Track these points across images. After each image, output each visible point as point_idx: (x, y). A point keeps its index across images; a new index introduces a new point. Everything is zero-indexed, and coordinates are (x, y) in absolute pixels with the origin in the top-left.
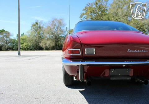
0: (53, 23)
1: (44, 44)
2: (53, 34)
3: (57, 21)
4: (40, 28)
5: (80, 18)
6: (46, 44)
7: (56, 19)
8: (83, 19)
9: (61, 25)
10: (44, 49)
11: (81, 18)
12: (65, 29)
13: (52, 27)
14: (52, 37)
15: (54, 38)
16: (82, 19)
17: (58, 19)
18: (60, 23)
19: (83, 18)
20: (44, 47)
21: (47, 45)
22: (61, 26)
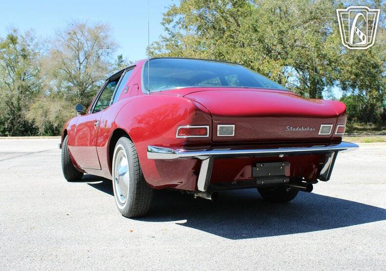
0: (72, 39)
1: (40, 112)
2: (70, 78)
3: (86, 34)
4: (25, 57)
5: (163, 24)
6: (46, 113)
7: (82, 27)
8: (174, 27)
9: (101, 47)
10: (41, 130)
11: (167, 25)
12: (113, 62)
13: (69, 54)
14: (69, 88)
15: (76, 90)
16: (170, 26)
17: (90, 25)
18: (96, 38)
19: (172, 24)
20: (39, 123)
21: (52, 117)
22: (100, 52)
